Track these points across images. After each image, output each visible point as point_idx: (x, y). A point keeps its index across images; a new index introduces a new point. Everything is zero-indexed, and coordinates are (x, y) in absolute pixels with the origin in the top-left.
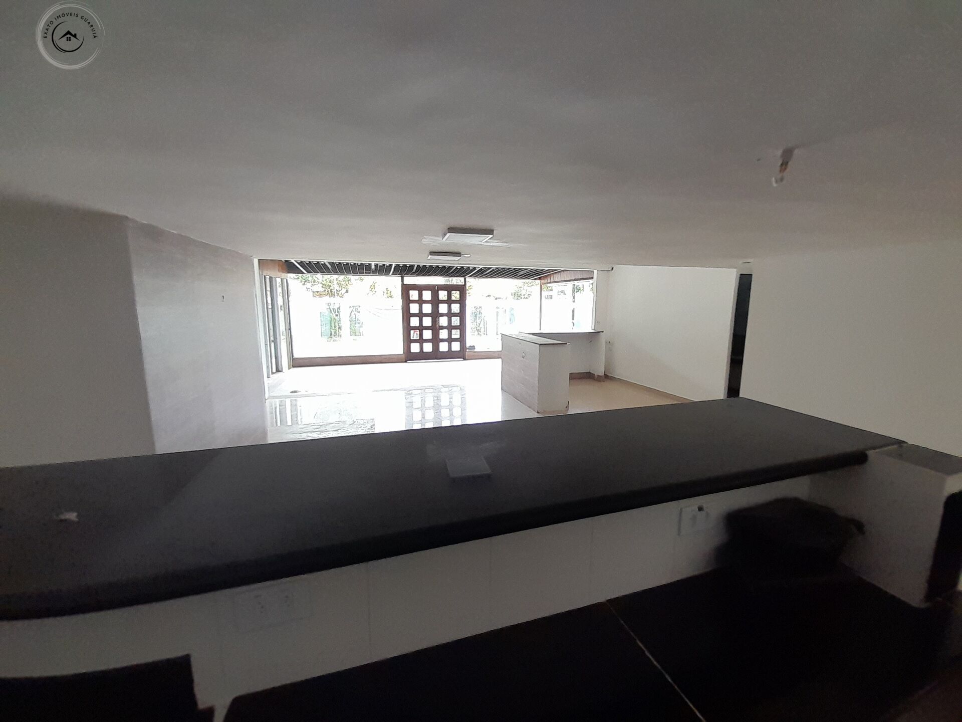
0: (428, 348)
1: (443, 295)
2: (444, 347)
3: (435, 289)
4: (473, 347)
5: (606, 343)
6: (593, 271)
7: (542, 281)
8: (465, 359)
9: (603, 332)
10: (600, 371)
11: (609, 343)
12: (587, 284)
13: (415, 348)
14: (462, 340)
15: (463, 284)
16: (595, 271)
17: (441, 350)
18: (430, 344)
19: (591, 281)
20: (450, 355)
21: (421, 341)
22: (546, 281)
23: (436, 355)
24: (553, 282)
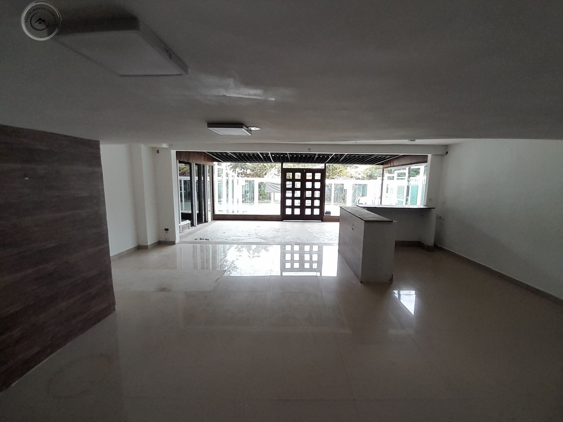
0: (297, 212)
1: (309, 176)
2: (308, 212)
3: (303, 172)
4: (329, 213)
5: (437, 217)
6: (427, 155)
7: (385, 166)
8: (323, 221)
9: (434, 208)
10: (430, 241)
11: (439, 218)
12: (422, 167)
13: (288, 211)
14: (321, 207)
15: (324, 168)
16: (430, 156)
17: (306, 214)
18: (299, 210)
19: (425, 164)
20: (312, 218)
21: (293, 207)
22: (387, 166)
23: (302, 217)
24: (392, 167)
